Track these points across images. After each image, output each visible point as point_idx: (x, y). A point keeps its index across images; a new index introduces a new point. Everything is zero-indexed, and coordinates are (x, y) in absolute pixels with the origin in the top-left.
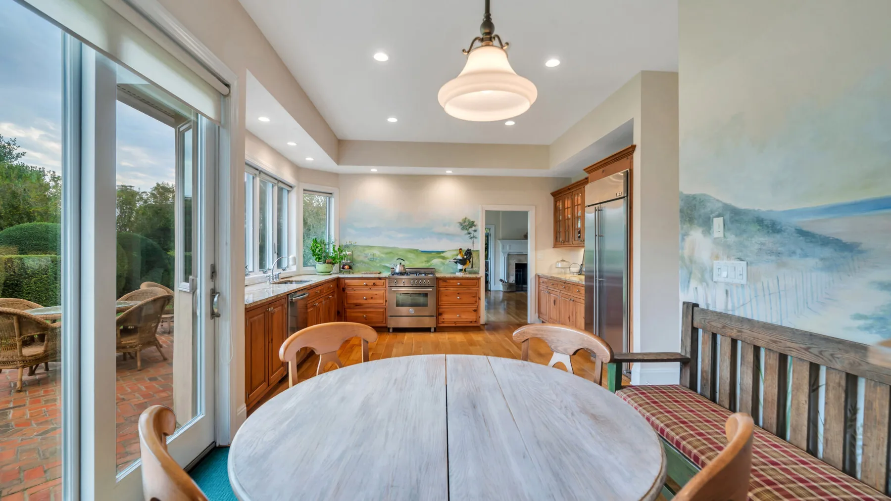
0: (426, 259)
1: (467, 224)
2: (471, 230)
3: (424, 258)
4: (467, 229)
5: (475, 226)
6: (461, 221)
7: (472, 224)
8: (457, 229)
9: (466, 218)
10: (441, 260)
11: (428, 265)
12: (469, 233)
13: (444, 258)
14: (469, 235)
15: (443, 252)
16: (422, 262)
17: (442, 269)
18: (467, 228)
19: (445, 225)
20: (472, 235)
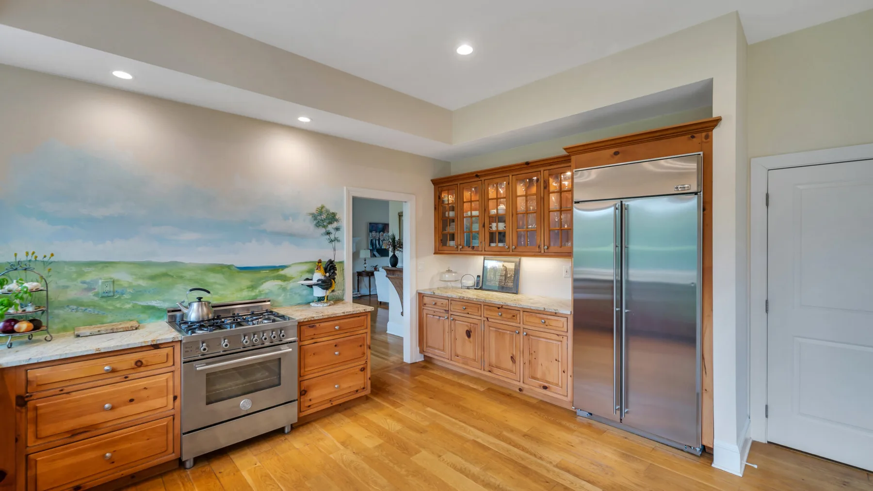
0: (249, 283)
1: (324, 216)
2: (330, 228)
3: (245, 280)
4: (324, 227)
5: (337, 220)
6: (314, 211)
7: (332, 218)
8: (306, 225)
9: (323, 207)
10: (279, 282)
11: (253, 294)
12: (328, 233)
13: (285, 278)
14: (328, 237)
15: (283, 267)
16: (242, 290)
17: (281, 299)
18: (325, 224)
19: (286, 217)
20: (332, 237)
